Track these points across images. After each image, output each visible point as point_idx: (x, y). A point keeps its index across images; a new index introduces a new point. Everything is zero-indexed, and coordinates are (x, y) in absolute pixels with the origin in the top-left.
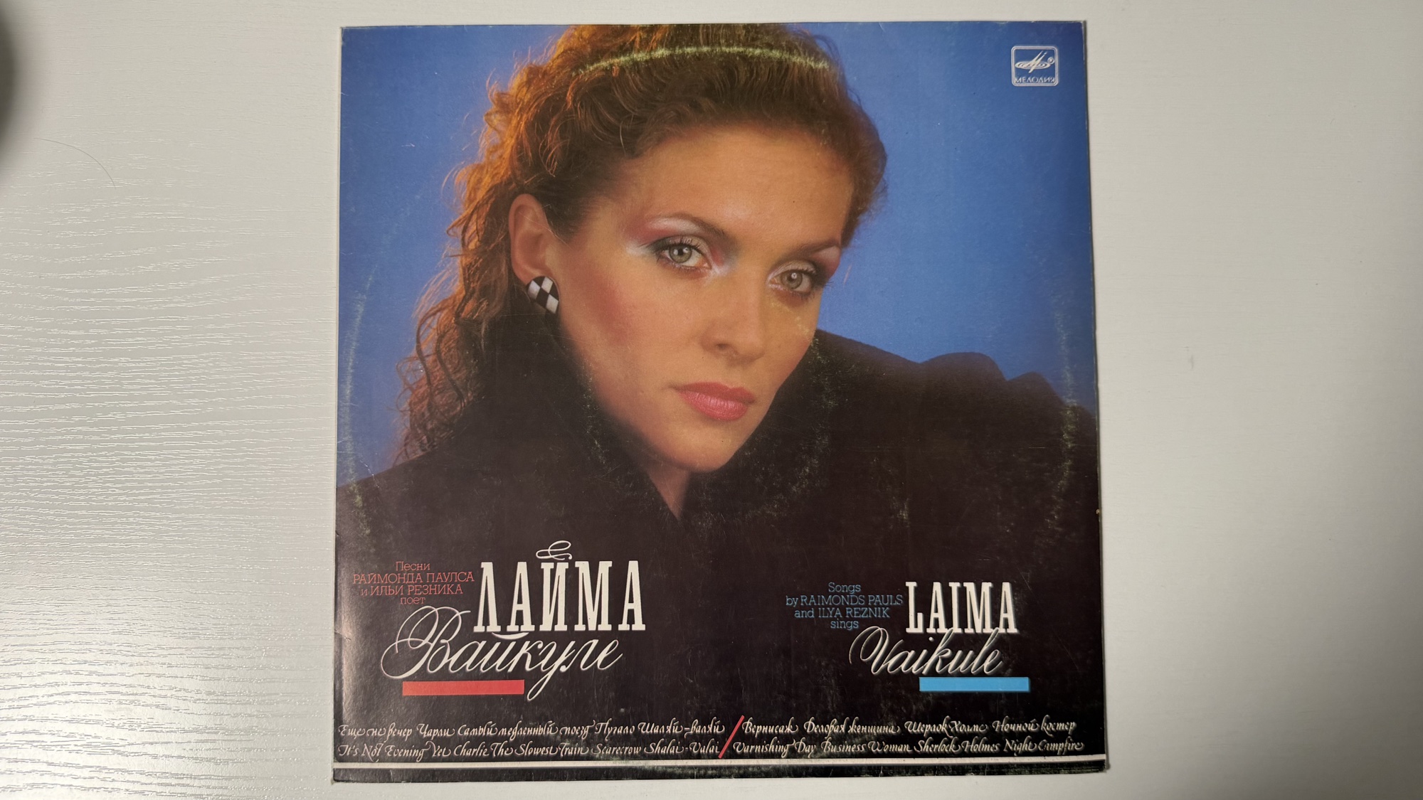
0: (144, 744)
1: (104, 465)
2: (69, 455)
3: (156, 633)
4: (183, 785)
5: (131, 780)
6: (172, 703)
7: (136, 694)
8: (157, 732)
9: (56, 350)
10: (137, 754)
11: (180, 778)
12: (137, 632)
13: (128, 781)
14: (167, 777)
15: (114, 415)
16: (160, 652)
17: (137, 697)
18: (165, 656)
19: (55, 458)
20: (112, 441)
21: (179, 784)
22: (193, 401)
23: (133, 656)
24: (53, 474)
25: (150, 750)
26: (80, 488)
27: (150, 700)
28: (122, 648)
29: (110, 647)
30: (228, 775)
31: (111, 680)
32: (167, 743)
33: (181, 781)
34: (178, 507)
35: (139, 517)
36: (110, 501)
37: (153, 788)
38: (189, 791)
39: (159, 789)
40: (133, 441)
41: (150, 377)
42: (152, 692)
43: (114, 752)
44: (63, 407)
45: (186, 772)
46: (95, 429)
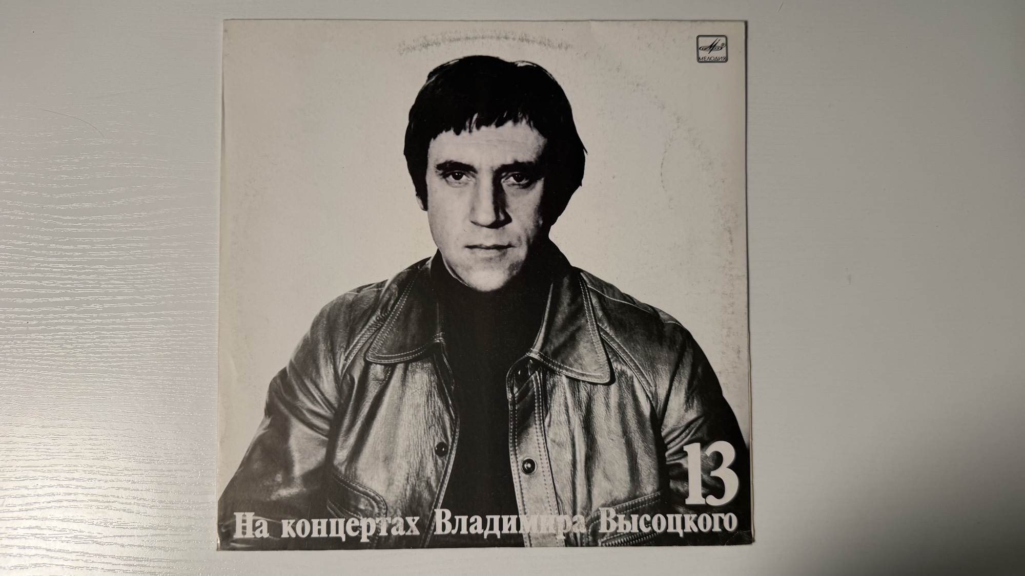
0: (114, 536)
1: (88, 341)
2: (63, 333)
3: (124, 459)
4: (142, 566)
5: (105, 562)
6: (135, 508)
7: (110, 502)
8: (124, 528)
9: (54, 259)
10: (110, 544)
11: (141, 561)
12: (111, 458)
13: (104, 563)
14: (130, 560)
15: (95, 305)
16: (126, 472)
17: (111, 504)
18: (130, 475)
19: (53, 336)
20: (93, 324)
21: (139, 565)
22: (152, 297)
23: (107, 475)
24: (52, 347)
25: (119, 540)
26: (70, 357)
27: (119, 506)
28: (99, 469)
29: (91, 469)
30: (174, 559)
31: (91, 491)
32: (131, 536)
33: (140, 563)
34: (139, 371)
35: (111, 378)
36: (92, 366)
37: (121, 567)
38: (146, 570)
39: (125, 568)
40: (108, 324)
41: (120, 280)
42: (121, 500)
43: (94, 542)
44: (58, 299)
45: (144, 556)
46: (81, 316)
